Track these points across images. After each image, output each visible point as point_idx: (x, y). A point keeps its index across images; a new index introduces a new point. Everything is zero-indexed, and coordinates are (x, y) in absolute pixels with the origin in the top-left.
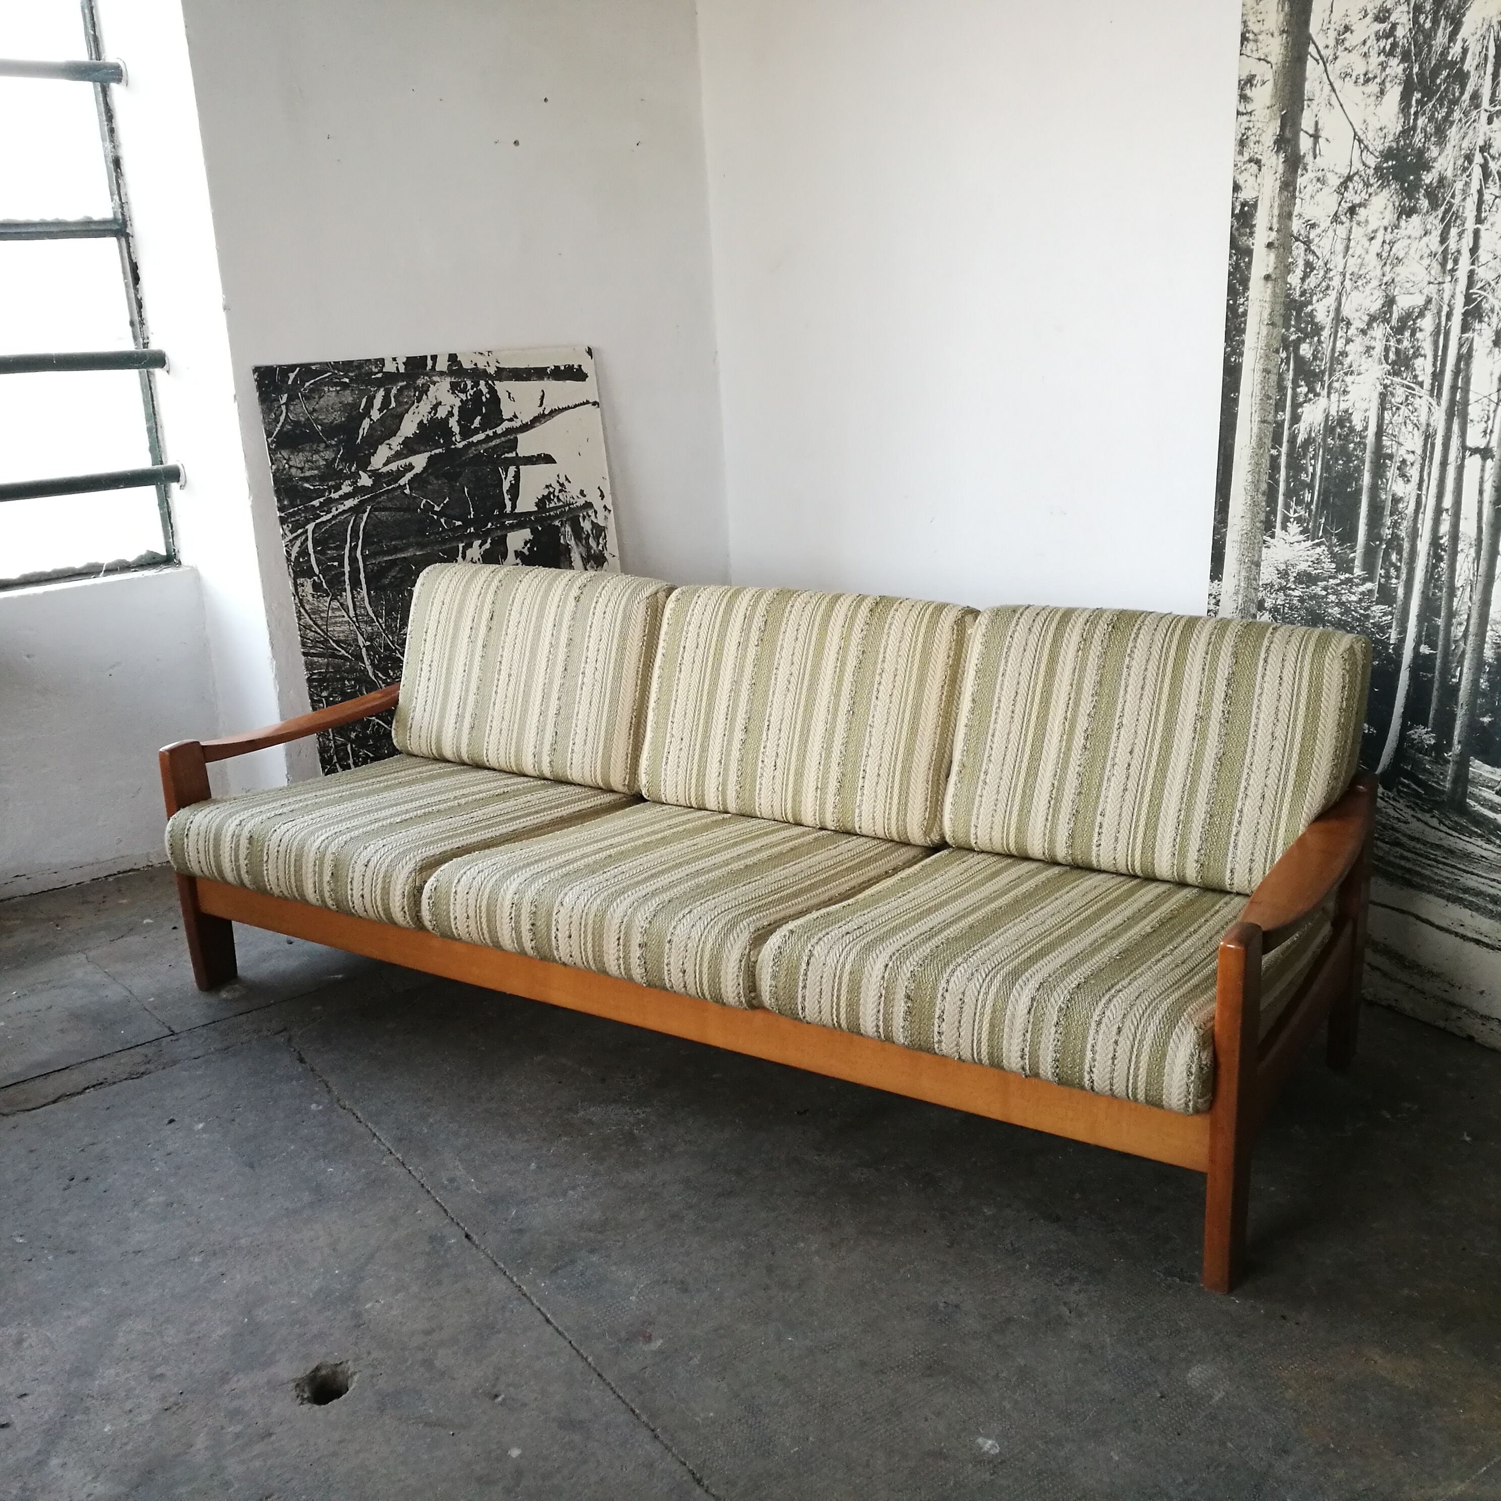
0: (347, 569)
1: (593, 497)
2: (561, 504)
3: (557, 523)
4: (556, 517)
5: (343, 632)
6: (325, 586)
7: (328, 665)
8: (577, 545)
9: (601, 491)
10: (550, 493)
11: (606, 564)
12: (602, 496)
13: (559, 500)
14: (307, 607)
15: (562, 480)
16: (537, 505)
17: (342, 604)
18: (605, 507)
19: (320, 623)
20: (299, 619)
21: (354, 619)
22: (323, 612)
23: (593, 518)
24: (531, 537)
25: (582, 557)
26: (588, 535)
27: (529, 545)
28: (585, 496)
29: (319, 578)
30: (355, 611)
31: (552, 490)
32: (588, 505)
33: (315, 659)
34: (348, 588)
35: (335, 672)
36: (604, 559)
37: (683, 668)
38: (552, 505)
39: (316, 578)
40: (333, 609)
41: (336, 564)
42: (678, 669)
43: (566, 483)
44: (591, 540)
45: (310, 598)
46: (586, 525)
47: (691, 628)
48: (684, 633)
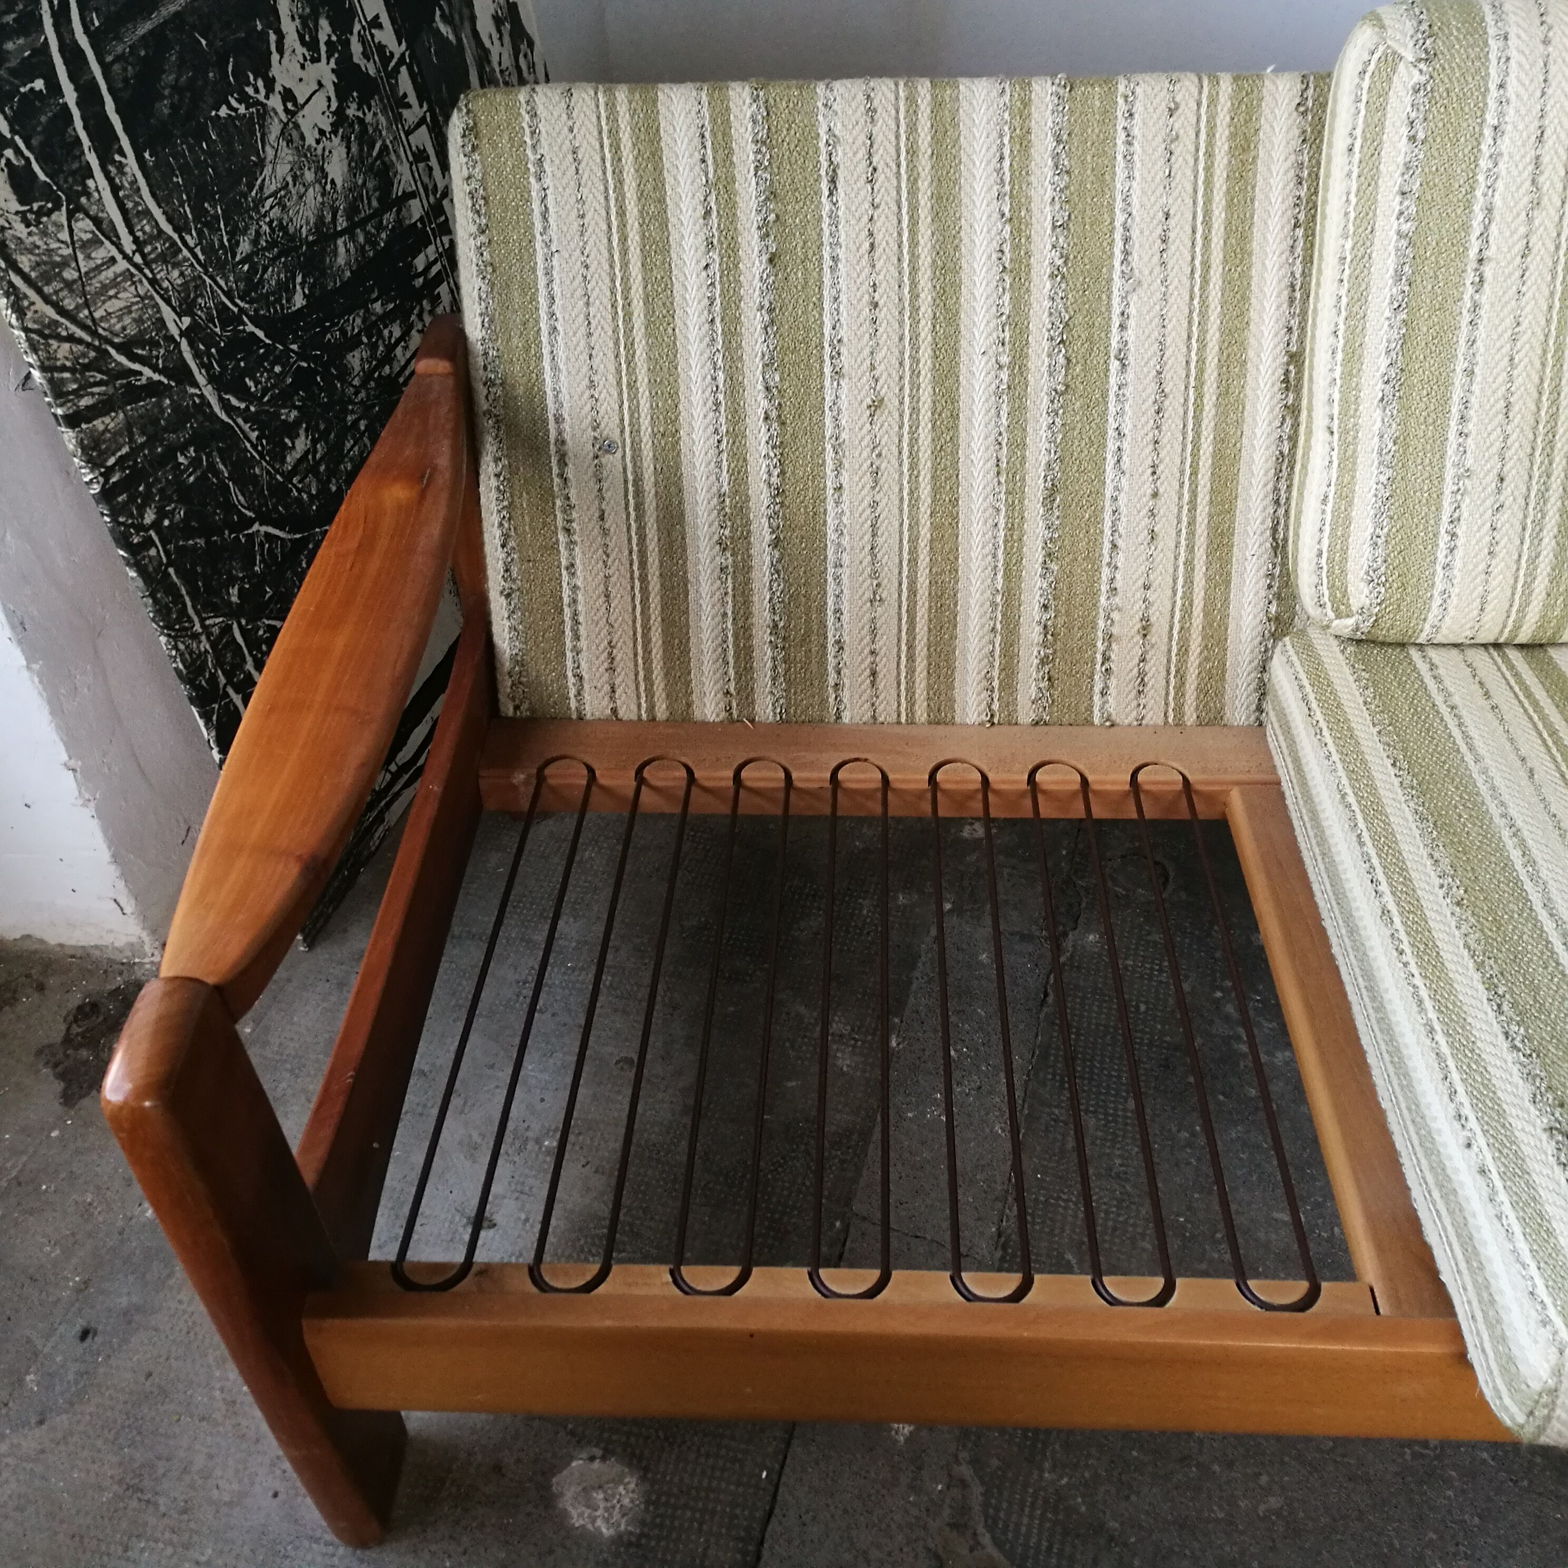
0: (70, 95)
5: (128, 310)
6: (42, 177)
7: (129, 425)
14: (25, 262)
17: (97, 221)
19: (69, 304)
20: (19, 311)
21: (138, 259)
22: (64, 264)
29: (18, 152)
30: (131, 232)
33: (99, 424)
34: (92, 159)
35: (152, 440)
37: (1488, 271)
39: (9, 153)
40: (85, 245)
41: (39, 84)
42: (1470, 277)
45: (20, 230)
47: (1505, 144)
48: (1484, 163)
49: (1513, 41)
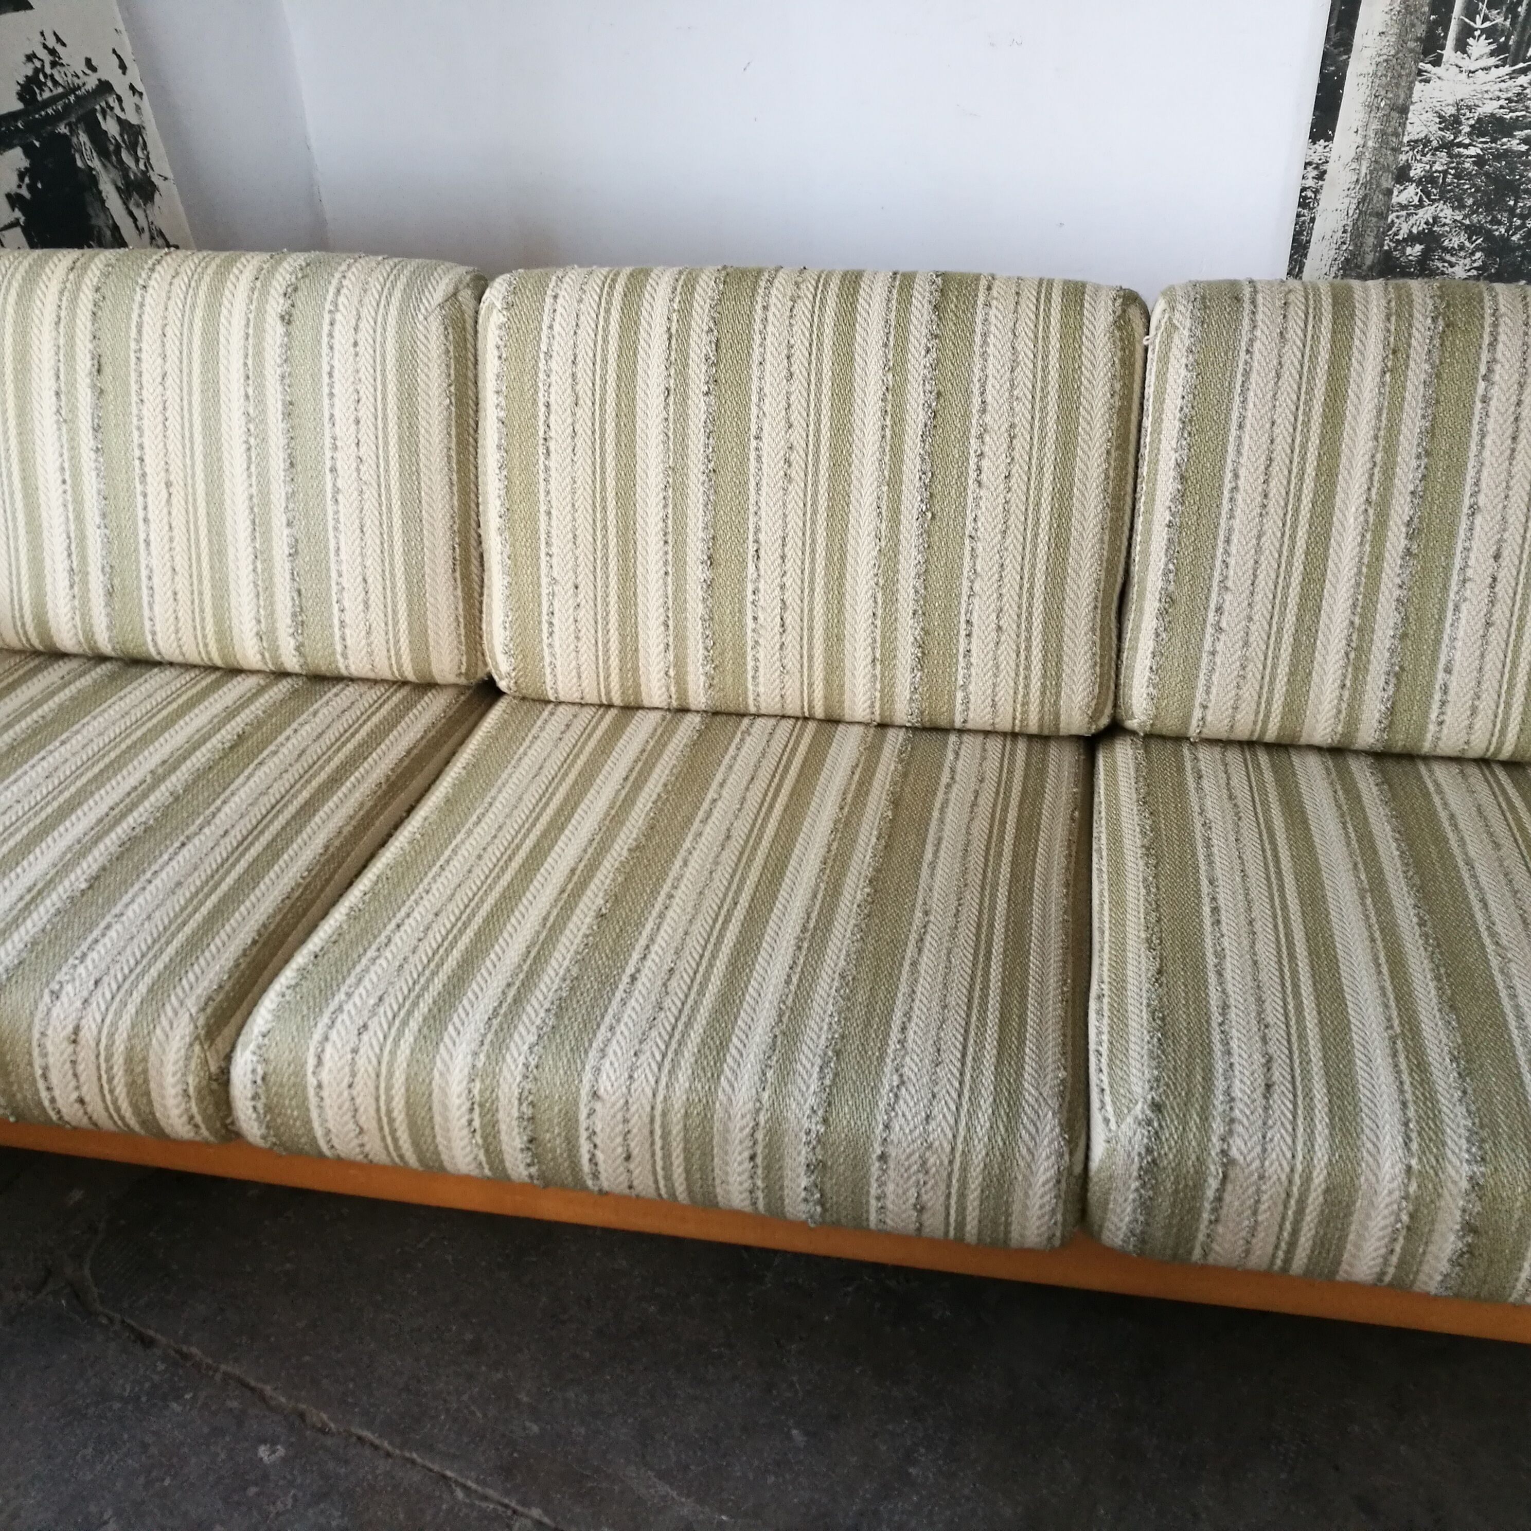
1: (108, 71)
2: (60, 90)
3: (63, 129)
4: (59, 117)
8: (104, 166)
9: (119, 57)
10: (37, 71)
11: (157, 196)
12: (123, 67)
13: (56, 83)
15: (51, 42)
16: (21, 97)
18: (132, 87)
23: (117, 111)
24: (24, 163)
25: (118, 189)
26: (118, 147)
27: (27, 180)
28: (94, 69)
31: (38, 64)
32: (105, 87)
36: (153, 188)
37: (552, 445)
38: (47, 95)
43: (59, 48)
44: (125, 155)
46: (111, 127)
47: (553, 365)
48: (542, 376)
49: (560, 300)
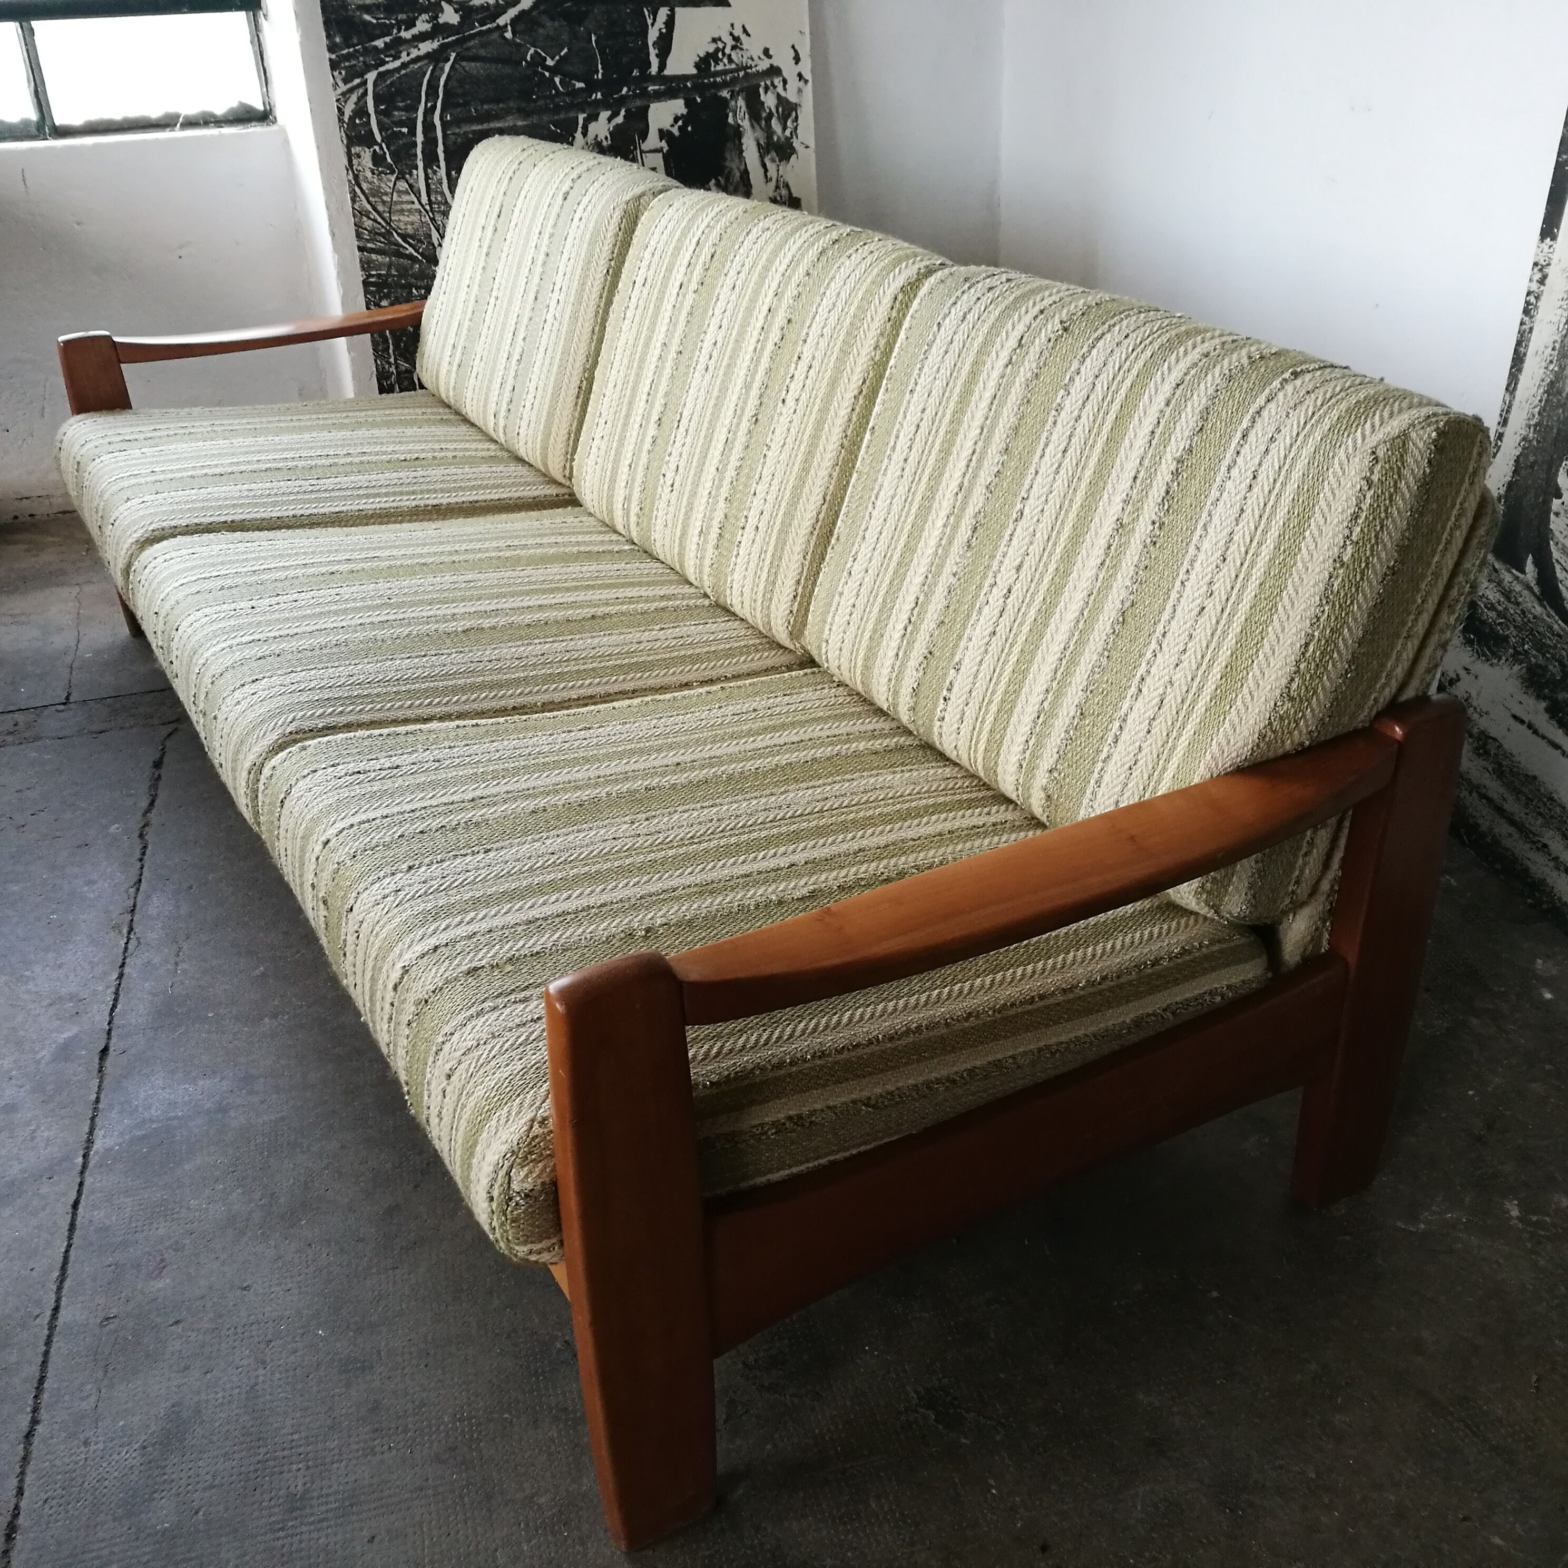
0: (420, 138)
1: (783, 60)
2: (733, 66)
3: (725, 94)
4: (725, 84)
5: (412, 224)
6: (389, 160)
7: (390, 266)
8: (752, 126)
9: (796, 51)
10: (717, 50)
11: (794, 157)
12: (797, 59)
13: (731, 60)
14: (365, 186)
15: (738, 32)
16: (697, 66)
17: (411, 186)
18: (800, 76)
19: (380, 208)
20: (353, 201)
21: (428, 207)
22: (386, 194)
23: (780, 89)
24: (684, 111)
25: (759, 144)
26: (770, 115)
27: (680, 123)
28: (769, 57)
29: (381, 148)
30: (429, 195)
31: (721, 45)
32: (775, 71)
33: (374, 256)
34: (420, 164)
35: (400, 276)
36: (793, 151)
38: (720, 67)
39: (377, 148)
40: (399, 192)
41: (405, 130)
43: (743, 37)
44: (774, 123)
45: (369, 174)
46: (769, 100)
